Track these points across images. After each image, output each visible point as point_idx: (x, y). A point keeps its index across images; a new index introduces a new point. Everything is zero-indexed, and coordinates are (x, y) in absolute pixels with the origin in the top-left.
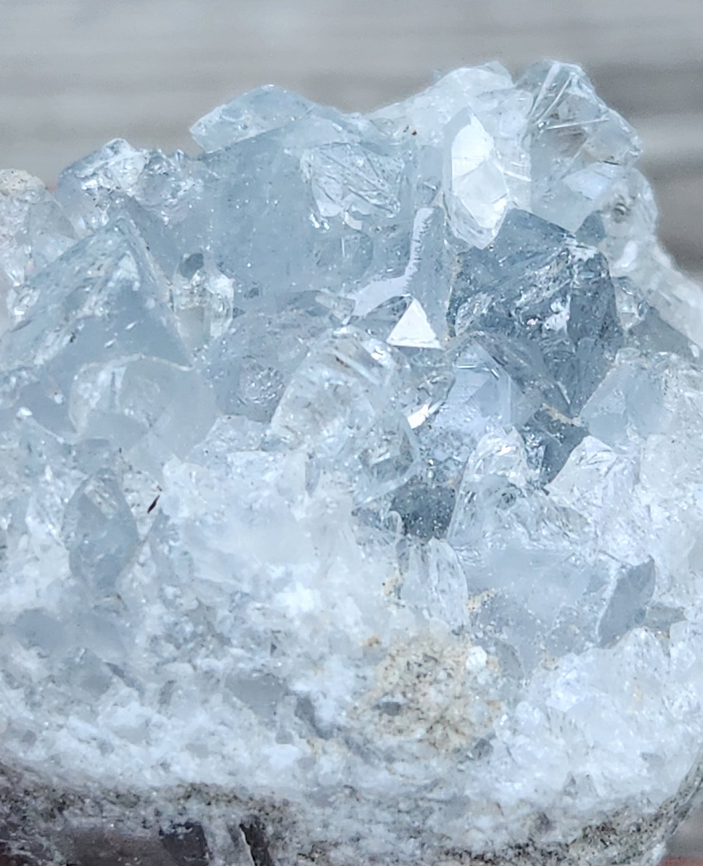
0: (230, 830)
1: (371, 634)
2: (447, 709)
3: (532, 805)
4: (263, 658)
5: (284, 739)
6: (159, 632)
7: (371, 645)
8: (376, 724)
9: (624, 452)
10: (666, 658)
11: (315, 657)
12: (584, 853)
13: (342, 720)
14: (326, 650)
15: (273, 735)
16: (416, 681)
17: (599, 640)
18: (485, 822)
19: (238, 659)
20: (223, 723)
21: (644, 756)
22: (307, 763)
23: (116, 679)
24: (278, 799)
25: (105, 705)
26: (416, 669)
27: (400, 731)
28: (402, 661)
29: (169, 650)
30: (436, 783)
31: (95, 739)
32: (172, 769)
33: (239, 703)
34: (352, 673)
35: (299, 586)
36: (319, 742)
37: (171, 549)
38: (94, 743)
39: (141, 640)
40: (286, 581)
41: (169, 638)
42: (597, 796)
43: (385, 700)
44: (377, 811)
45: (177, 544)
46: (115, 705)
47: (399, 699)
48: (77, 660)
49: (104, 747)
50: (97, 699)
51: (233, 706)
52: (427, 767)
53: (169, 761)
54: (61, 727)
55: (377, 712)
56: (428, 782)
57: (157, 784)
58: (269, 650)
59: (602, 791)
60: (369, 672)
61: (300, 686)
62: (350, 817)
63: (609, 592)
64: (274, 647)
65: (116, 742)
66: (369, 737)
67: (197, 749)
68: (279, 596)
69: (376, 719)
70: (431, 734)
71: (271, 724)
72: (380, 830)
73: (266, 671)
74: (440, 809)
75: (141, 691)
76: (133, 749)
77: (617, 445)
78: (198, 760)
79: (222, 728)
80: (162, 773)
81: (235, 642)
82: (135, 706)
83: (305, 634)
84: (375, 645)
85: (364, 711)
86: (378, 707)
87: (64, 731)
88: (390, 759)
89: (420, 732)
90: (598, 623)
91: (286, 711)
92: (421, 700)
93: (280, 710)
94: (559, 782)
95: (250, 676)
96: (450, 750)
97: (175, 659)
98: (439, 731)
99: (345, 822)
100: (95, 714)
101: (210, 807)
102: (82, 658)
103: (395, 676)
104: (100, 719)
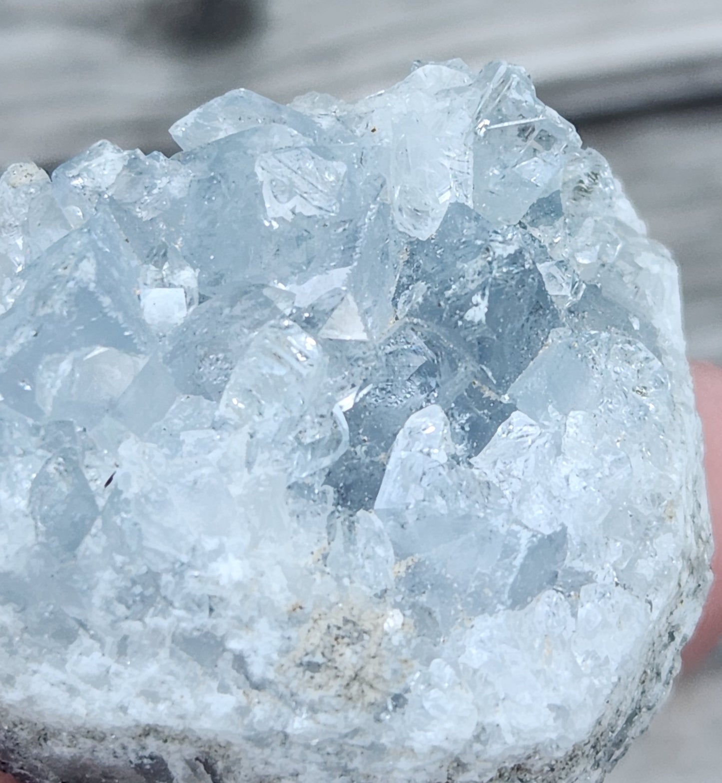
0: (188, 762)
1: (294, 600)
2: (362, 668)
3: (444, 751)
4: (203, 619)
5: (224, 689)
6: (112, 594)
7: (294, 610)
8: (300, 680)
9: (547, 427)
10: (573, 620)
11: (246, 620)
13: (270, 674)
14: (255, 613)
15: (215, 685)
16: (335, 643)
17: (509, 603)
18: (405, 764)
19: (179, 619)
20: (170, 673)
21: (551, 707)
22: (243, 711)
23: (81, 631)
24: (221, 740)
25: (73, 653)
26: (335, 632)
27: (320, 687)
28: (323, 624)
29: (121, 610)
30: (356, 732)
31: (64, 684)
32: (129, 711)
33: (185, 656)
34: (277, 634)
35: (231, 557)
36: (254, 693)
37: (123, 520)
38: (63, 687)
39: (97, 601)
40: (219, 552)
41: (120, 600)
42: (505, 743)
43: (306, 659)
44: (308, 753)
45: (129, 516)
46: (81, 654)
47: (319, 659)
48: (47, 614)
49: (72, 691)
50: (66, 648)
51: (180, 659)
52: (346, 718)
53: (126, 705)
54: (35, 672)
55: (301, 669)
56: (347, 730)
57: (118, 724)
58: (207, 612)
59: (510, 739)
60: (293, 633)
61: (234, 645)
62: (287, 757)
63: (519, 559)
64: (211, 610)
65: (82, 686)
66: (294, 691)
67: (151, 695)
68: (213, 566)
69: (300, 675)
70: (349, 689)
71: (214, 675)
72: (313, 768)
73: (205, 630)
74: (362, 753)
75: (102, 643)
76: (96, 693)
77: (541, 421)
78: (151, 705)
79: (169, 678)
80: (121, 714)
81: (177, 604)
82: (97, 655)
84: (298, 610)
85: (289, 668)
86: (301, 664)
87: (37, 676)
88: (314, 710)
89: (337, 688)
90: (508, 588)
91: (225, 664)
92: (338, 659)
93: (221, 663)
94: (468, 732)
95: (191, 634)
96: (366, 704)
97: (127, 618)
98: (355, 688)
99: (282, 761)
100: (64, 661)
101: (167, 744)
102: (51, 613)
103: (316, 638)
104: (68, 666)
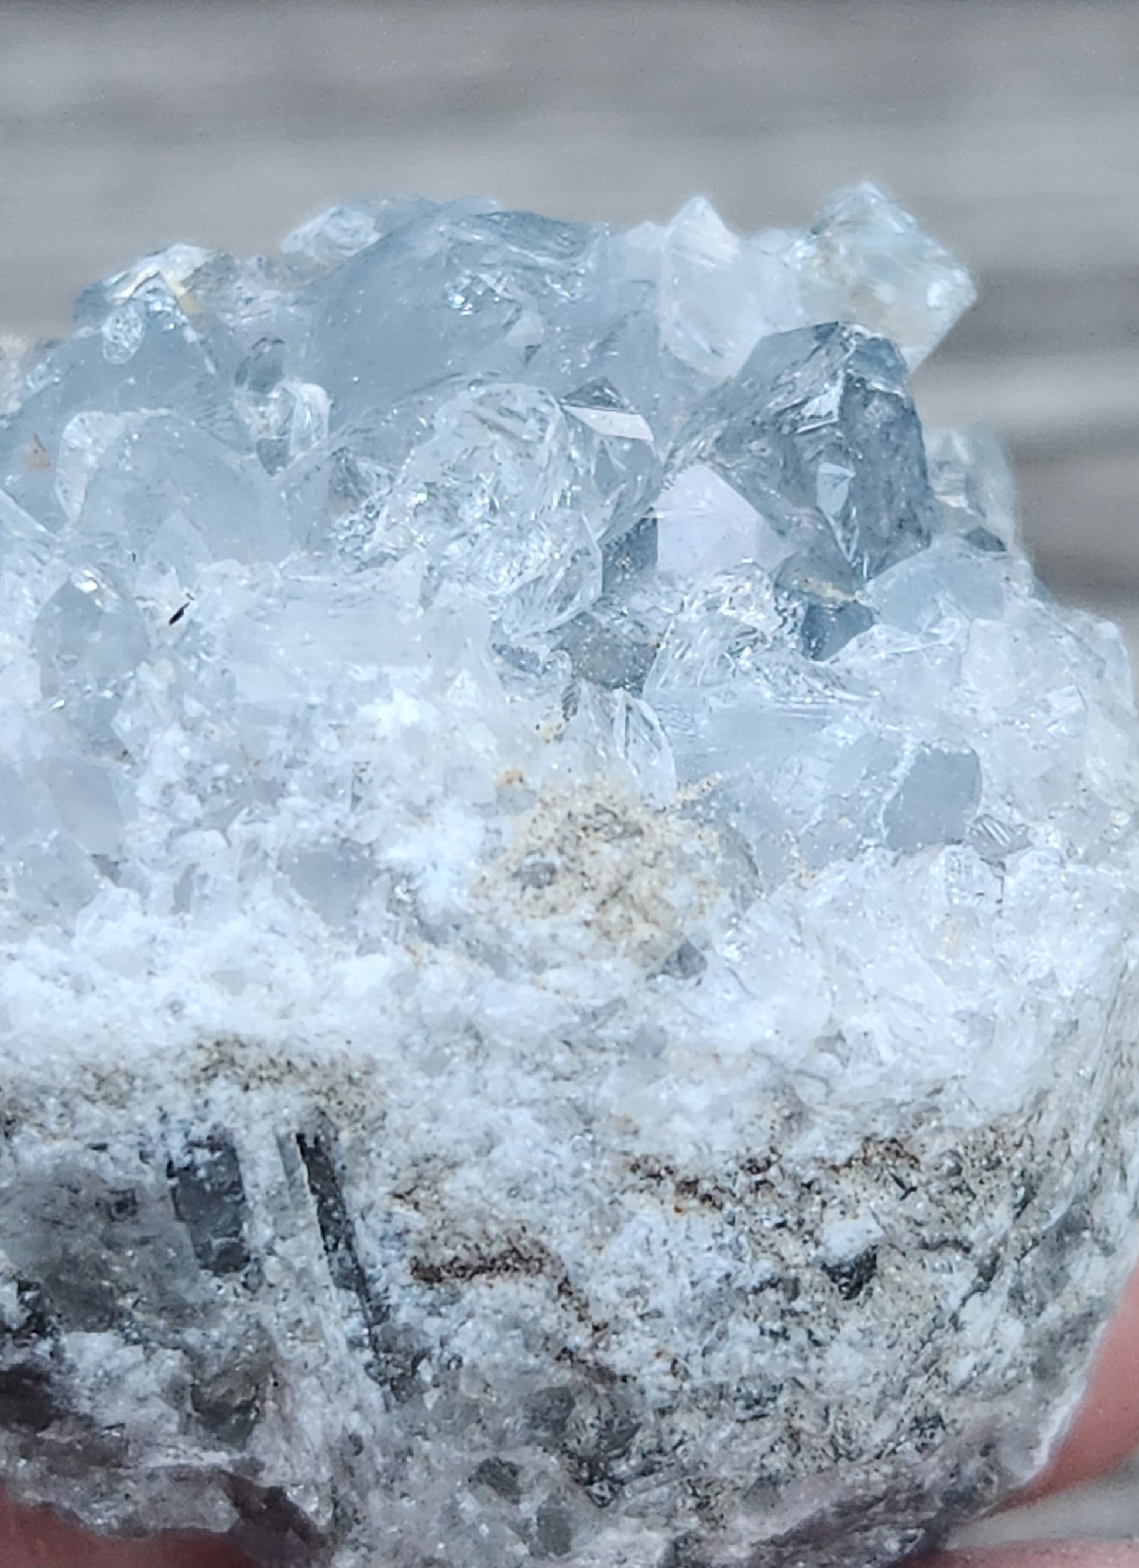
0: (281, 1145)
1: (510, 767)
2: (629, 877)
5: (368, 947)
6: (174, 775)
7: (510, 782)
8: (514, 903)
11: (420, 800)
12: (865, 1195)
13: (461, 900)
14: (438, 789)
15: (353, 948)
16: (582, 834)
17: (885, 833)
18: (696, 1098)
19: (297, 817)
20: (272, 929)
22: (404, 983)
24: (357, 1061)
25: (85, 922)
26: (581, 820)
27: (553, 910)
28: (560, 813)
29: (190, 806)
30: (616, 1006)
31: (66, 974)
32: (186, 1011)
33: (299, 900)
34: (478, 823)
35: (398, 695)
36: (425, 948)
37: (200, 665)
38: (65, 980)
39: (146, 792)
40: (379, 688)
41: (191, 783)
42: (881, 1064)
43: (530, 861)
44: (517, 1074)
45: (212, 659)
46: (101, 919)
47: (553, 858)
48: (45, 845)
49: (80, 988)
50: (74, 915)
51: (290, 902)
52: (597, 973)
53: (182, 997)
54: (11, 957)
55: (518, 884)
56: (599, 1003)
57: (162, 1043)
58: (348, 803)
59: (888, 1056)
60: (505, 823)
61: (394, 854)
62: (476, 1092)
63: (901, 771)
64: (356, 799)
65: (100, 975)
66: (504, 924)
67: (229, 979)
68: (365, 711)
69: (515, 895)
70: (605, 913)
71: (350, 933)
72: (523, 1117)
73: (342, 833)
74: (621, 1062)
75: (143, 890)
76: (127, 985)
77: (924, 629)
78: (228, 997)
79: (270, 938)
80: (171, 1020)
81: (293, 787)
82: (133, 917)
83: (404, 762)
84: (516, 784)
85: (496, 882)
86: (516, 875)
87: (18, 964)
88: (538, 965)
89: (585, 909)
90: (884, 807)
91: (373, 903)
92: (588, 859)
93: (364, 906)
94: (815, 1023)
95: (317, 843)
96: (635, 945)
97: (197, 824)
98: (616, 911)
99: (467, 1103)
100: (69, 934)
101: (250, 1093)
102: (55, 842)
103: (547, 829)
104: (76, 943)
